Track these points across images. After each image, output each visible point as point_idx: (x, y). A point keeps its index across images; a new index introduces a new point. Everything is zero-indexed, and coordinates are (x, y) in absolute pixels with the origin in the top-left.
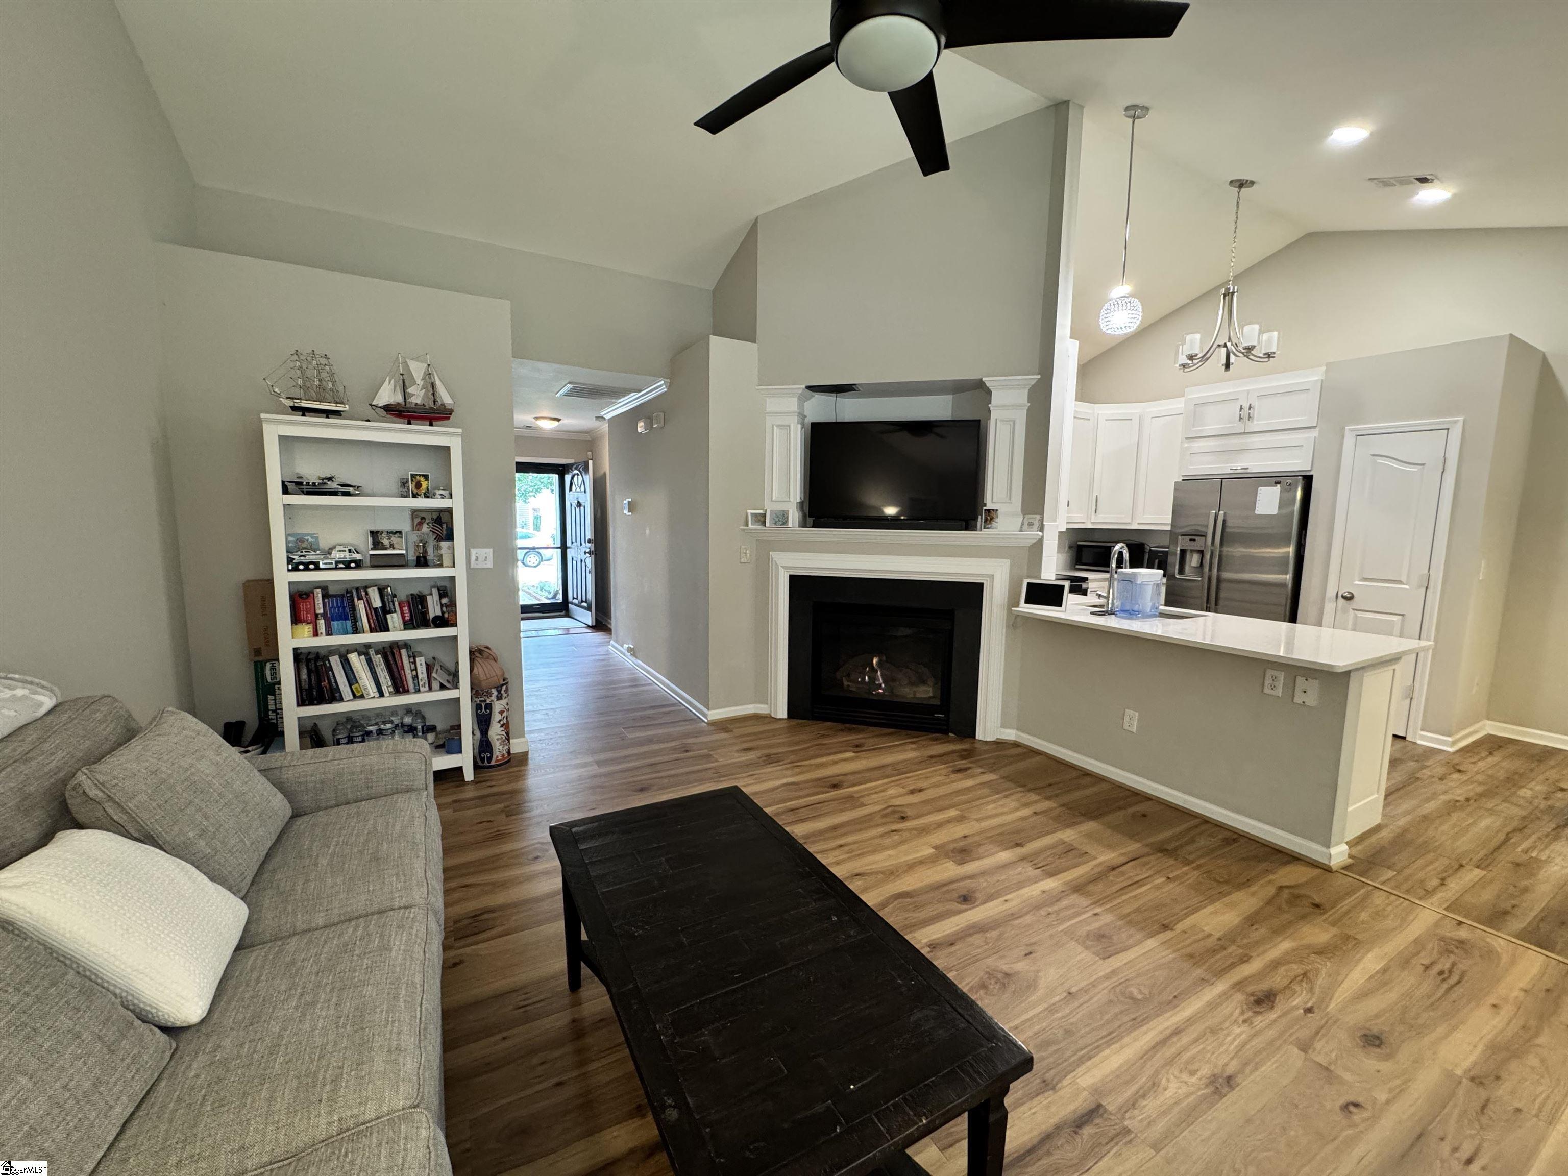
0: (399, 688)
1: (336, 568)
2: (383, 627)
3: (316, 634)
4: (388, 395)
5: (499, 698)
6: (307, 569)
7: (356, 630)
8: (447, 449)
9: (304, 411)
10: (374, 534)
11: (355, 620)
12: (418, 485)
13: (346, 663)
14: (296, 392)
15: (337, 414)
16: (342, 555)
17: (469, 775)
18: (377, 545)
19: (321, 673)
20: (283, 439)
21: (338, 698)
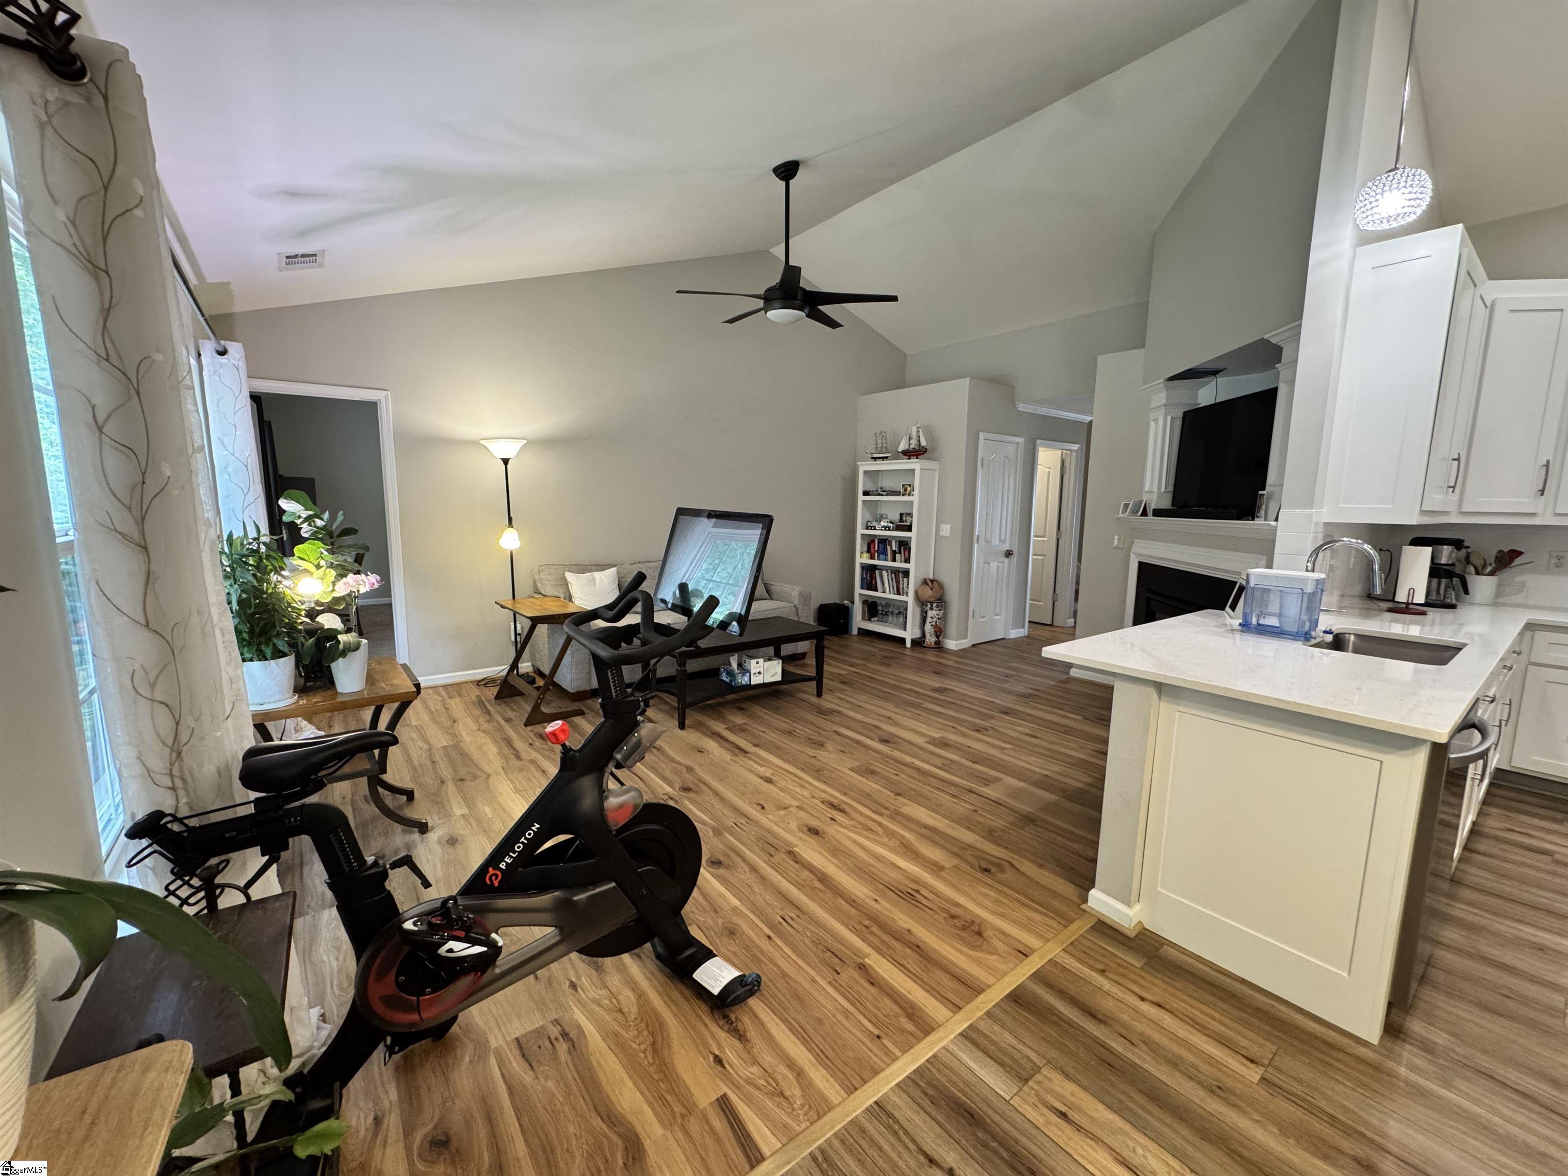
0: (898, 593)
1: (881, 530)
2: (894, 560)
3: (872, 558)
4: (902, 447)
5: (931, 609)
6: (870, 529)
7: (886, 560)
8: (914, 470)
9: (875, 459)
10: (901, 515)
11: (887, 555)
12: (906, 490)
13: (881, 576)
14: (874, 451)
15: (886, 457)
16: (885, 524)
17: (908, 644)
18: (901, 520)
19: (873, 577)
20: (865, 472)
21: (876, 590)
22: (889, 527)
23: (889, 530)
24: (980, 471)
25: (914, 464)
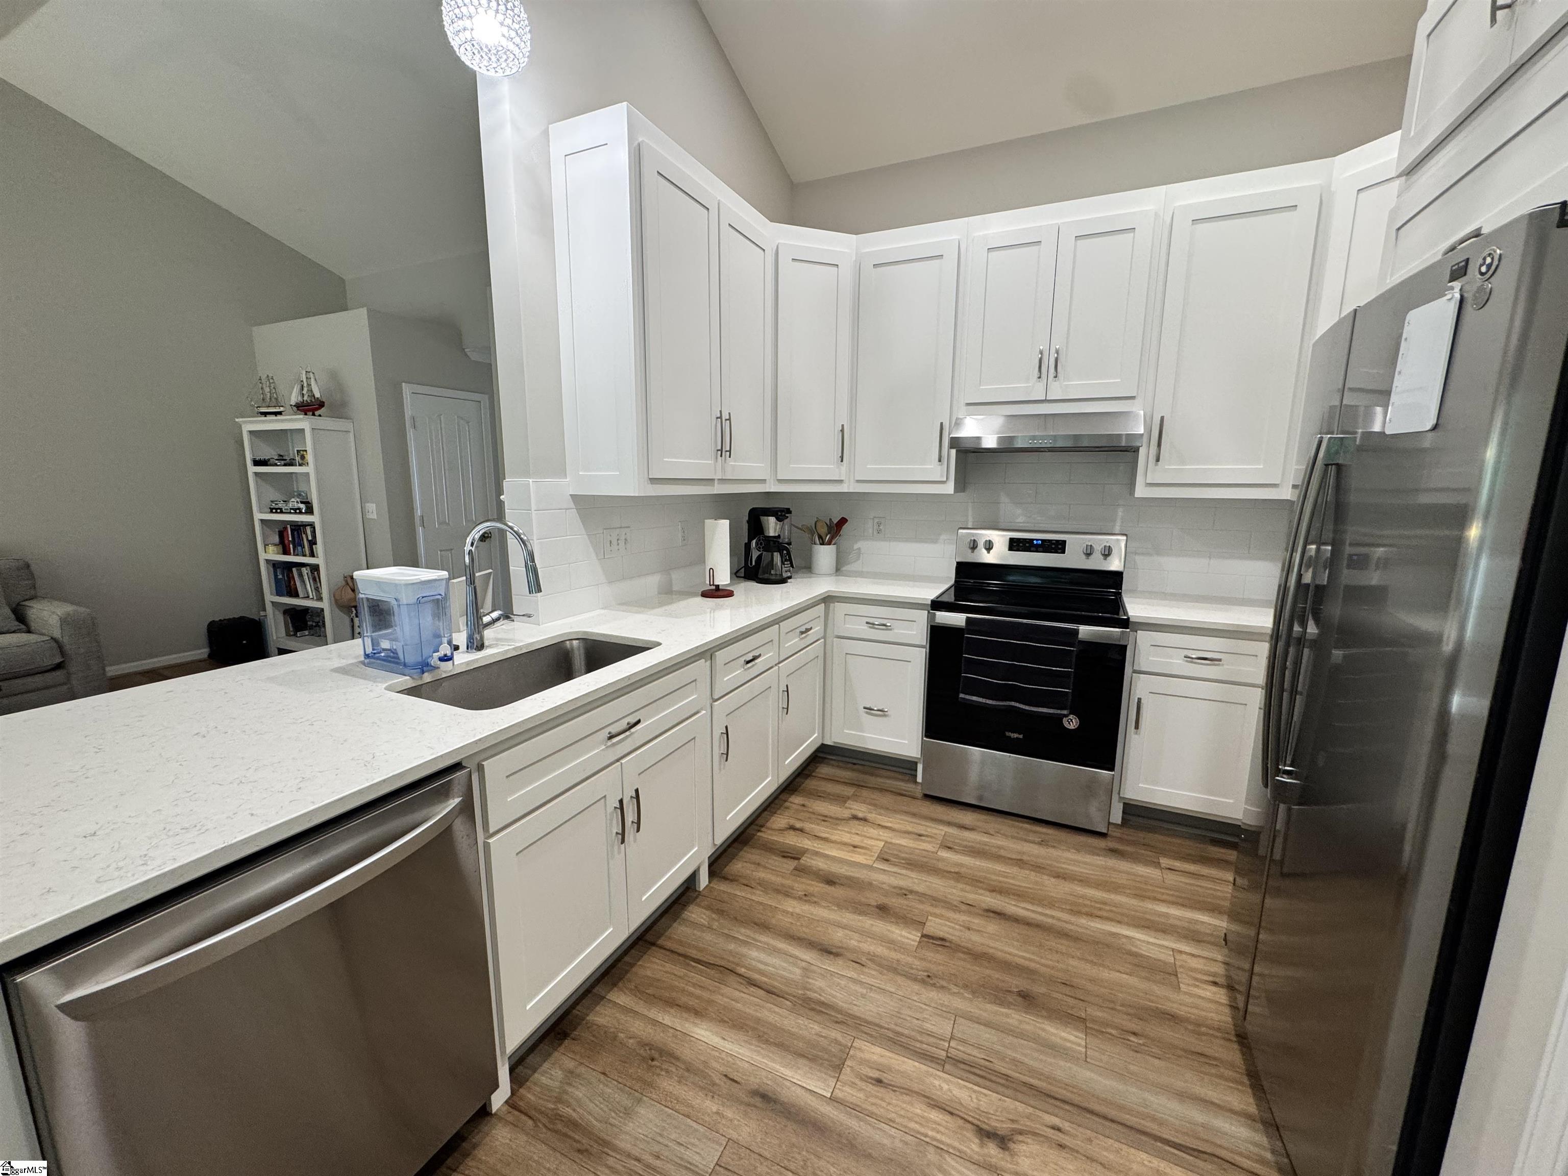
1: (290, 513)
3: (286, 552)
4: (295, 398)
6: (276, 512)
7: (305, 555)
8: (306, 430)
9: (265, 414)
11: (304, 548)
12: (303, 457)
13: (301, 575)
14: (261, 403)
15: (280, 413)
16: (296, 506)
19: (291, 578)
20: (251, 432)
21: (296, 595)
22: (299, 509)
23: (301, 513)
24: (410, 434)
25: (302, 422)
